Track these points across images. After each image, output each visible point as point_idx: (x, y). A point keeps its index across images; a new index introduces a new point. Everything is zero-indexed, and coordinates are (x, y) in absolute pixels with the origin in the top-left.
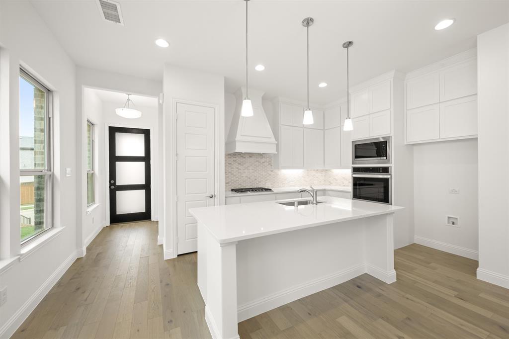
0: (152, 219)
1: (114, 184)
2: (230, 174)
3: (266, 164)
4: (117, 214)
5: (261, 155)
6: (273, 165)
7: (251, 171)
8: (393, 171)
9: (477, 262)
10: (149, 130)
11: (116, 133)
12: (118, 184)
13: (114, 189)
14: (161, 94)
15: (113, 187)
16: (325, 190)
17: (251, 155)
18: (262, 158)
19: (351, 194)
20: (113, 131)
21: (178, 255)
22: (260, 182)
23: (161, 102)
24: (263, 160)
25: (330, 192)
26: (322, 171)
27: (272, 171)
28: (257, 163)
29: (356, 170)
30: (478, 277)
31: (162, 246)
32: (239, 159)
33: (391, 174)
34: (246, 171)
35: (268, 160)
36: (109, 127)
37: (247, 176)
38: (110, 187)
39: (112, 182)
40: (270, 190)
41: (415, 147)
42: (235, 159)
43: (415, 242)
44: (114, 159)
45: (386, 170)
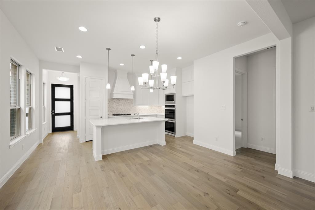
0: (74, 130)
1: (54, 112)
2: (112, 108)
3: (130, 103)
4: (56, 127)
5: (128, 99)
6: (133, 103)
7: (122, 106)
8: (176, 107)
9: (193, 138)
10: (73, 86)
11: (55, 87)
12: (56, 112)
13: (54, 115)
14: (79, 73)
15: (53, 114)
16: (156, 115)
17: (122, 99)
18: (128, 101)
19: (164, 117)
20: (54, 86)
21: (86, 141)
22: (127, 111)
23: (79, 76)
24: (129, 101)
25: (158, 116)
26: (159, 106)
27: (133, 106)
28: (125, 103)
29: (166, 106)
30: (194, 143)
31: (79, 139)
32: (117, 101)
33: (175, 108)
34: (120, 106)
35: (131, 101)
36: (52, 84)
37: (121, 109)
38: (52, 114)
39: (53, 111)
40: (130, 115)
41: (187, 97)
42: (114, 101)
43: (187, 135)
44: (54, 100)
45: (174, 106)
